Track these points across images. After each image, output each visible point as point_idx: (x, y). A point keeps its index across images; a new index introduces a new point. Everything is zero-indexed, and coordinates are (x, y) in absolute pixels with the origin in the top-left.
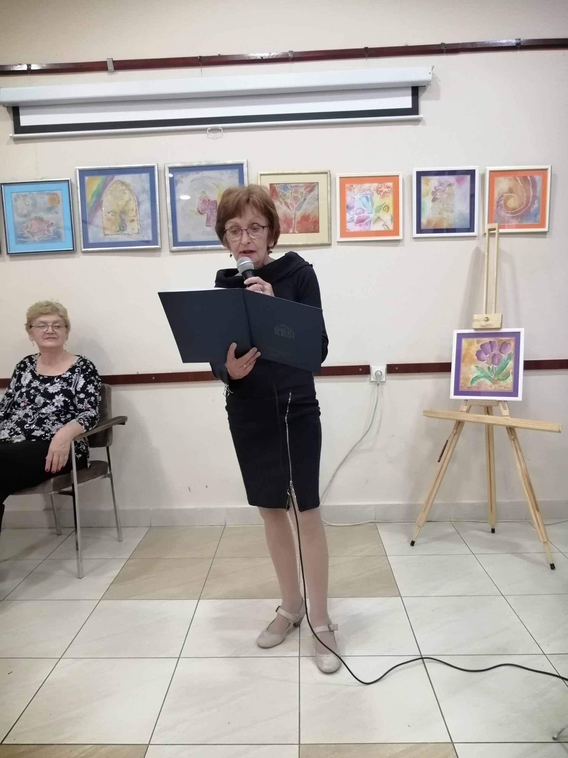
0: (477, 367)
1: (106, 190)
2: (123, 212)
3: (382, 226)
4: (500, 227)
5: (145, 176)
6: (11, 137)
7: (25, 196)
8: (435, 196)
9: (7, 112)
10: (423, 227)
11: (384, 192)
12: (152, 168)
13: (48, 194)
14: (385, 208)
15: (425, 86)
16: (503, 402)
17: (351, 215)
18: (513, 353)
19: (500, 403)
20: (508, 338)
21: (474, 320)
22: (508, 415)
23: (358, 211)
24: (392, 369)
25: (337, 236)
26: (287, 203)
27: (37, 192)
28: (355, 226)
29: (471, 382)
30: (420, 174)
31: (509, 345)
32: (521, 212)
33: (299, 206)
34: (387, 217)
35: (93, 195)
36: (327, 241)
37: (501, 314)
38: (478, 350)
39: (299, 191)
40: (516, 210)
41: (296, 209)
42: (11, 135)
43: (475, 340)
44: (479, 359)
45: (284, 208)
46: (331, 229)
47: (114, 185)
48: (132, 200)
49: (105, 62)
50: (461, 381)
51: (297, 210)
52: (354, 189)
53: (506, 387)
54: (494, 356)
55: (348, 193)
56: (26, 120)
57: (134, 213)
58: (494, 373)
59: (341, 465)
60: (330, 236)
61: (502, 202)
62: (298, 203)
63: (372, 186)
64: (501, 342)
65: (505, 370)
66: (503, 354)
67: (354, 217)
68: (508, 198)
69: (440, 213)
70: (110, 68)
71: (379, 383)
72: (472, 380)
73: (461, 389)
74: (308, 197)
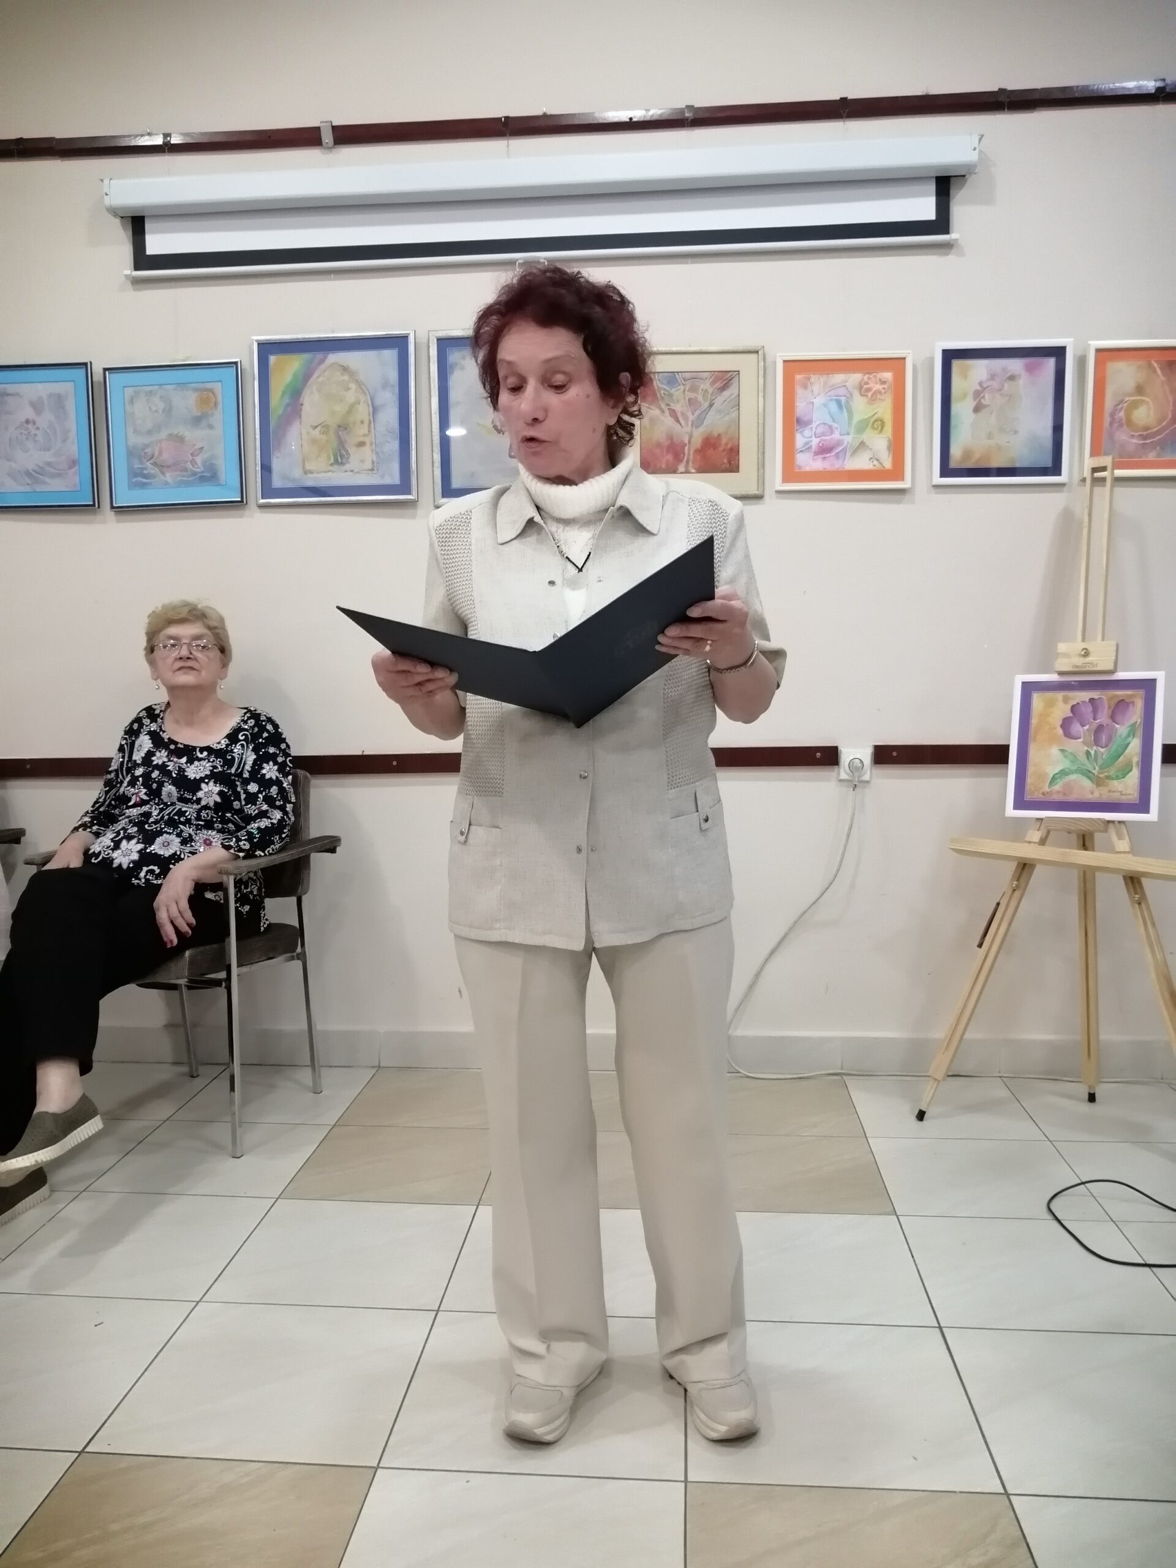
0: (1062, 751)
1: (309, 383)
2: (343, 427)
3: (870, 460)
4: (1117, 465)
5: (390, 355)
6: (127, 276)
7: (150, 394)
8: (980, 401)
9: (121, 228)
10: (953, 464)
11: (874, 390)
12: (404, 338)
13: (195, 390)
14: (876, 423)
15: (964, 176)
16: (1117, 823)
17: (807, 438)
18: (1141, 721)
19: (1111, 825)
20: (1129, 692)
21: (1058, 654)
22: (1128, 850)
23: (820, 430)
24: (885, 755)
25: (776, 479)
26: (674, 411)
27: (175, 386)
28: (813, 460)
29: (1050, 782)
30: (949, 356)
31: (1131, 706)
32: (1161, 434)
33: (698, 417)
34: (880, 443)
35: (284, 393)
36: (756, 488)
37: (1114, 643)
38: (1066, 717)
39: (700, 389)
40: (1150, 431)
41: (692, 425)
42: (128, 272)
43: (1060, 695)
44: (1068, 734)
45: (669, 421)
46: (764, 464)
47: (327, 373)
48: (362, 402)
49: (318, 129)
50: (1030, 780)
51: (694, 425)
52: (812, 384)
53: (1123, 793)
54: (1100, 729)
55: (800, 392)
56: (157, 243)
57: (364, 430)
58: (1100, 763)
59: (773, 952)
60: (761, 480)
61: (1122, 414)
62: (697, 413)
63: (849, 378)
64: (1116, 700)
65: (1121, 758)
66: (1117, 724)
67: (811, 441)
68: (1135, 405)
69: (990, 436)
70: (327, 141)
71: (856, 783)
72: (1052, 778)
73: (1028, 797)
74: (719, 401)
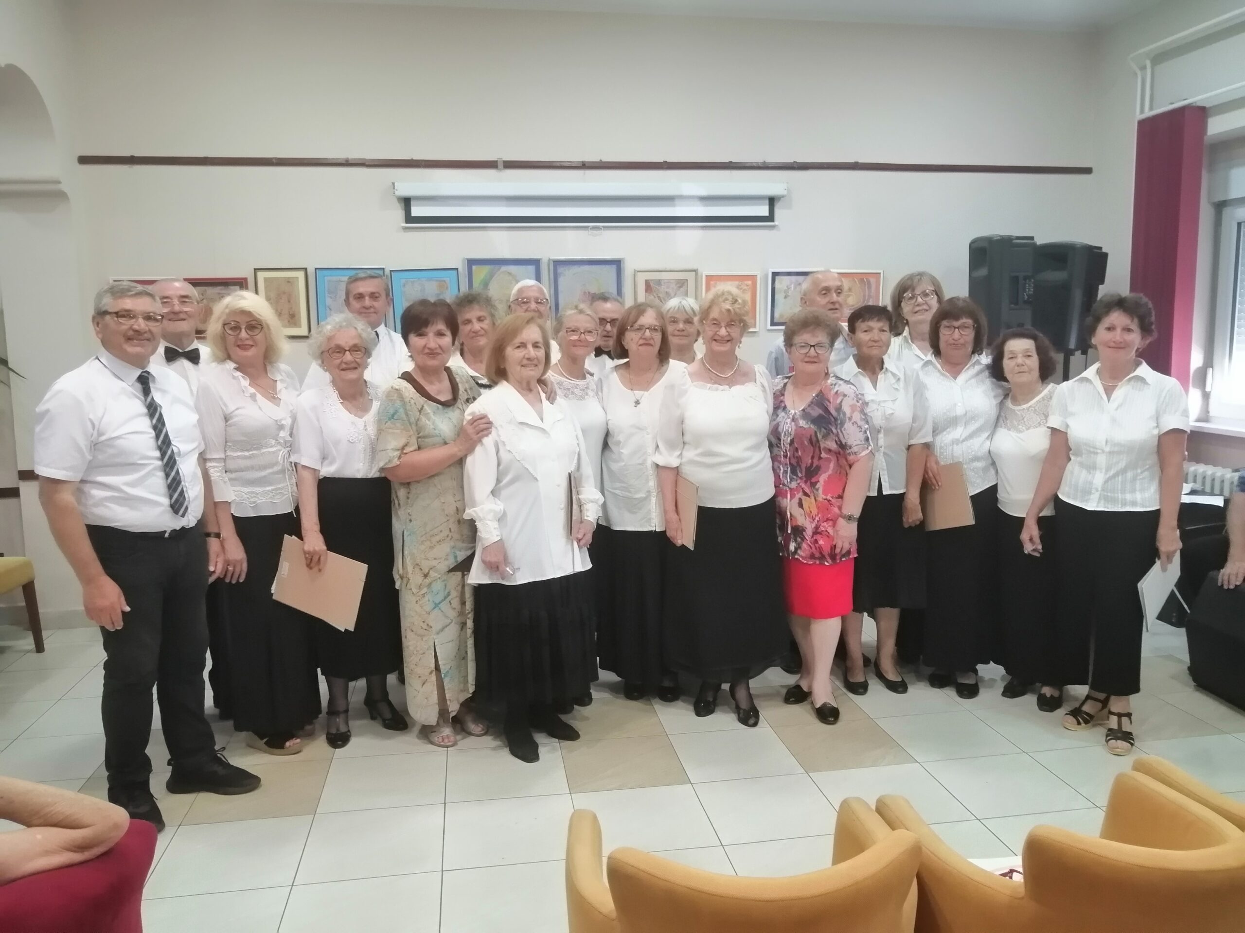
1: (492, 279)
7: (413, 282)
8: (787, 294)
9: (400, 204)
10: (776, 321)
12: (538, 261)
13: (437, 281)
15: (780, 198)
26: (659, 296)
27: (426, 279)
35: (480, 284)
39: (672, 287)
42: (402, 224)
45: (657, 301)
47: (500, 275)
49: (497, 161)
56: (417, 211)
70: (500, 167)
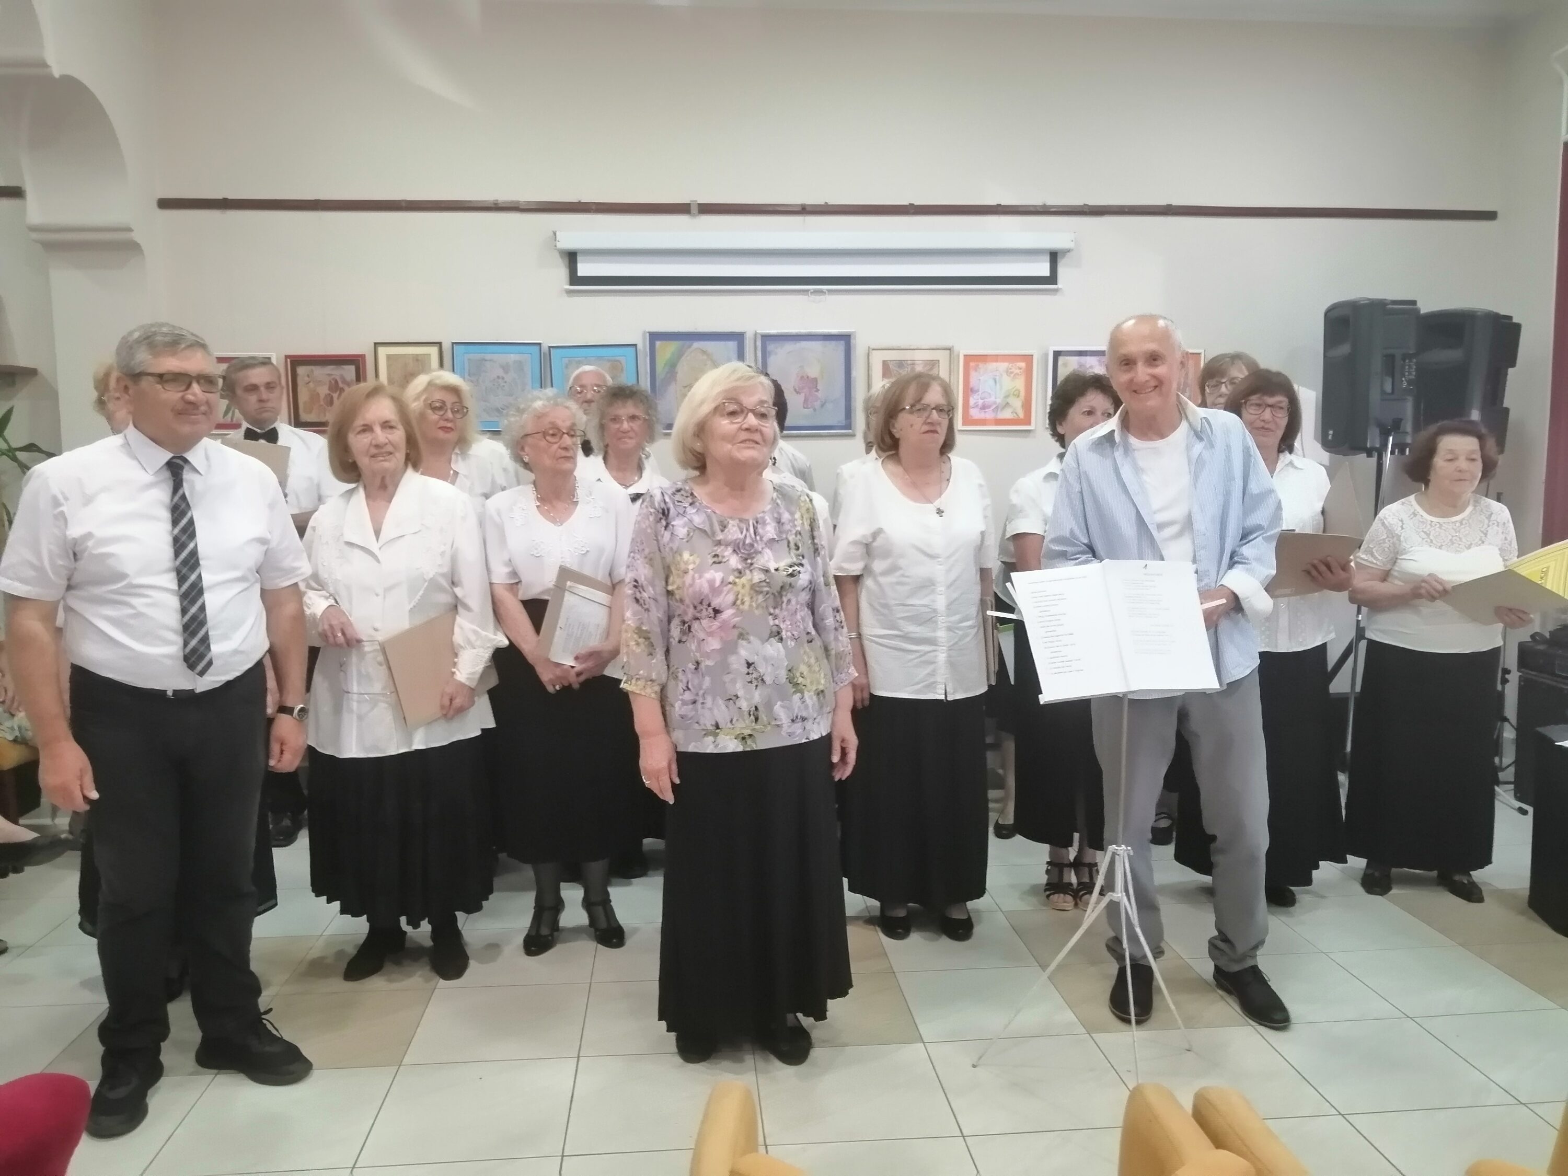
1: (682, 360)
3: (1012, 413)
5: (732, 345)
6: (564, 289)
9: (560, 258)
11: (1015, 372)
12: (741, 334)
13: (609, 361)
14: (1015, 392)
15: (1065, 252)
17: (976, 400)
23: (984, 395)
28: (980, 413)
30: (1057, 354)
34: (1017, 404)
35: (665, 365)
42: (566, 287)
47: (692, 354)
49: (689, 205)
52: (979, 368)
55: (973, 374)
56: (584, 269)
63: (1001, 366)
67: (979, 402)
70: (694, 212)
